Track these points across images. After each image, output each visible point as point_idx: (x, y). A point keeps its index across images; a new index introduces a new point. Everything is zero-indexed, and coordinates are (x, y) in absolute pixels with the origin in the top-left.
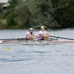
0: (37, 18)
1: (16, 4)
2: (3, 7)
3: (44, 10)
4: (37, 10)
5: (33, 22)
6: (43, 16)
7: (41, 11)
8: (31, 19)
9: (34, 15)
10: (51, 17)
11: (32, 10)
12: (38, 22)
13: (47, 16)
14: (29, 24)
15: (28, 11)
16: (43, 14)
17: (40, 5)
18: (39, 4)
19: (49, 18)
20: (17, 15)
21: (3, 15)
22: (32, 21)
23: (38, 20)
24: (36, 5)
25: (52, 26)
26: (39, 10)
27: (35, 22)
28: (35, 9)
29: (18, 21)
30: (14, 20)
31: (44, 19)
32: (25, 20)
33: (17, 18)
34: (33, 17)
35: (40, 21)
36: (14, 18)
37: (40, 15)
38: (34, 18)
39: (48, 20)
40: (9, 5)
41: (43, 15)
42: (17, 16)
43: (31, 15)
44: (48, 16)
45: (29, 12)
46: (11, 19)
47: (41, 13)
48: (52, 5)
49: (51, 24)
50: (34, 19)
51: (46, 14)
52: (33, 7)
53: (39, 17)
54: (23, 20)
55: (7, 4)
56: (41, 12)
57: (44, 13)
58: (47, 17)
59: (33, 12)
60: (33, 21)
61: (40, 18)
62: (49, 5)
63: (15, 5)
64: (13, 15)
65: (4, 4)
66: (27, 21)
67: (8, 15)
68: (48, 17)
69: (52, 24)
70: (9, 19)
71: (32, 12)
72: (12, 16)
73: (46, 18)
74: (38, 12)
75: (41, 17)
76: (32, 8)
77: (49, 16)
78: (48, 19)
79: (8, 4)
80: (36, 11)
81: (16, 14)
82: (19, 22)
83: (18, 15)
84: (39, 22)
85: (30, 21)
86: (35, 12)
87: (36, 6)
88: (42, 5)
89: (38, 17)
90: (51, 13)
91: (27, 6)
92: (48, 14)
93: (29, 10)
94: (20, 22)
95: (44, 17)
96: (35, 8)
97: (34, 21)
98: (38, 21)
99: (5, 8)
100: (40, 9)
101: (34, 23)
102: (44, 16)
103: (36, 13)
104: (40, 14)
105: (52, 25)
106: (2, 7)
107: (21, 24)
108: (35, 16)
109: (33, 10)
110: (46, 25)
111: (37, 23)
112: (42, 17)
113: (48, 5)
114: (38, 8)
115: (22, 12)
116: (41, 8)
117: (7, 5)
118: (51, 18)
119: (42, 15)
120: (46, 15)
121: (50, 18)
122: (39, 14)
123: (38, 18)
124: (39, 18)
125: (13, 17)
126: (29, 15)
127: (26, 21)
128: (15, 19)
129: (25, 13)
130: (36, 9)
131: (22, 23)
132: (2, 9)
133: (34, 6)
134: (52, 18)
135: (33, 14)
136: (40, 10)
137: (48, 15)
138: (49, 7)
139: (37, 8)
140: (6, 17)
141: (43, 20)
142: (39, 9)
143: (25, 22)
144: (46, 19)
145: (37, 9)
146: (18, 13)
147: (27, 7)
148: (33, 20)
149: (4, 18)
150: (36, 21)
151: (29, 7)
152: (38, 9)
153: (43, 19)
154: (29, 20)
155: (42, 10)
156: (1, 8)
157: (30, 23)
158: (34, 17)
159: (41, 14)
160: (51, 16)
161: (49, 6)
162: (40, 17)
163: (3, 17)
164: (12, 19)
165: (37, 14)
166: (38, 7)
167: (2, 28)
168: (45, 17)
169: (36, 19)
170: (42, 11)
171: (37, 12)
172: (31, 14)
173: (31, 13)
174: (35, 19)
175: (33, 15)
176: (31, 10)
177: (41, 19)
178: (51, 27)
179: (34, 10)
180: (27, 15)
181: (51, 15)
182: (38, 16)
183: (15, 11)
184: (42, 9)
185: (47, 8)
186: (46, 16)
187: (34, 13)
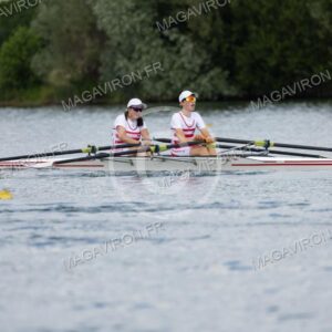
0: (135, 55)
4: (136, 19)
5: (118, 74)
6: (160, 49)
8: (107, 59)
9: (119, 44)
10: (195, 52)
11: (110, 22)
13: (179, 45)
15: (94, 25)
16: (162, 36)
19: (186, 54)
20: (44, 44)
23: (138, 64)
25: (202, 94)
26: (142, 22)
28: (125, 18)
29: (50, 68)
30: (29, 63)
31: (167, 60)
32: (80, 63)
33: (44, 58)
34: (114, 53)
36: (31, 53)
37: (149, 43)
38: (120, 56)
39: (183, 64)
41: (160, 42)
42: (43, 46)
43: (108, 43)
44: (182, 45)
45: (99, 27)
46: (18, 62)
47: (153, 32)
49: (198, 81)
50: (121, 62)
51: (172, 38)
52: (114, 4)
53: (145, 49)
54: (72, 65)
56: (151, 29)
57: (166, 32)
58: (178, 52)
59: (117, 29)
60: (116, 68)
61: (149, 57)
64: (25, 44)
66: (89, 68)
67: (5, 44)
68: (183, 50)
69: (199, 85)
70: (8, 59)
71: (109, 27)
72: (21, 45)
73: (174, 57)
74: (138, 30)
75: (153, 50)
76: (113, 9)
77: (190, 46)
78: (184, 59)
80: (127, 26)
81: (41, 39)
82: (54, 73)
83: (48, 42)
85: (101, 70)
86: (124, 31)
87: (129, 3)
89: (140, 49)
91: (89, 2)
92: (182, 38)
93: (99, 22)
94: (59, 75)
95: (164, 51)
96: (124, 11)
97: (120, 69)
100: (149, 14)
102: (164, 45)
103: (128, 32)
104: (147, 39)
105: (202, 89)
107: (64, 83)
108: (123, 47)
109: (115, 21)
110: (174, 88)
112: (158, 53)
114: (138, 12)
115: (68, 31)
116: (150, 10)
118: (196, 57)
119: (154, 44)
120: (174, 43)
121: (192, 55)
122: (142, 37)
123: (140, 58)
124: (144, 58)
125: (25, 53)
126: (97, 41)
127: (86, 70)
128: (37, 62)
129: (78, 33)
130: (127, 15)
131: (68, 76)
133: (121, 3)
134: (199, 55)
135: (115, 39)
136: (149, 19)
137: (185, 41)
138: (186, 6)
139: (133, 11)
142: (143, 16)
143: (80, 72)
144: (173, 63)
145: (135, 14)
146: (50, 32)
148: (114, 64)
150: (127, 69)
151: (96, 9)
152: (139, 15)
154: (99, 64)
157: (101, 78)
158: (123, 53)
159: (152, 40)
160: (195, 47)
162: (148, 53)
164: (23, 61)
165: (135, 40)
166: (137, 7)
168: (169, 51)
169: (130, 59)
171: (132, 31)
172: (109, 39)
173: (108, 33)
174: (125, 61)
175: (115, 44)
176: (104, 20)
179: (120, 19)
180: (88, 43)
182: (137, 47)
183: (34, 23)
184: (156, 14)
186: (175, 49)
187: (121, 34)
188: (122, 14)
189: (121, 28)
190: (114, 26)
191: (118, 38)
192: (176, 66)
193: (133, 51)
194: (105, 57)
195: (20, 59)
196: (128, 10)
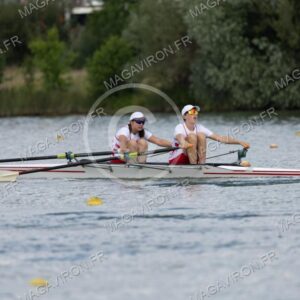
0: (225, 64)
1: (132, 2)
2: (73, 16)
3: (257, 29)
4: (226, 28)
5: (208, 82)
6: (249, 58)
7: (240, 35)
8: (198, 68)
9: (210, 53)
10: (284, 60)
11: (200, 31)
12: (226, 82)
13: (268, 54)
14: (190, 92)
16: (252, 46)
17: (236, 9)
19: (276, 62)
21: (75, 51)
22: (202, 77)
23: (228, 72)
24: (221, 8)
25: (291, 103)
26: (232, 31)
27: (215, 85)
28: (215, 27)
31: (256, 69)
32: (171, 72)
34: (204, 62)
35: (237, 78)
36: (122, 62)
37: (239, 52)
38: (210, 64)
39: (272, 72)
40: (98, 9)
41: (250, 51)
42: (135, 55)
43: (198, 51)
44: (272, 54)
46: (110, 70)
47: (243, 41)
48: (291, 8)
49: (287, 90)
50: (211, 71)
51: (261, 47)
53: (234, 58)
54: (163, 74)
55: (89, 2)
56: (241, 38)
57: (256, 41)
58: (268, 60)
59: (207, 39)
60: (206, 77)
61: (239, 66)
62: (276, 7)
63: (127, 6)
64: (117, 53)
66: (180, 76)
67: (97, 54)
68: (272, 59)
69: (289, 93)
70: (100, 68)
71: (200, 36)
72: (113, 54)
73: (263, 66)
74: (228, 39)
75: (243, 59)
76: (203, 19)
77: (278, 55)
78: (273, 68)
79: (95, 3)
80: (218, 36)
81: (132, 48)
83: (140, 51)
84: (231, 80)
85: (191, 78)
86: (214, 40)
87: (220, 13)
88: (246, 6)
89: (230, 58)
90: (286, 41)
91: (180, 11)
92: (272, 47)
93: (188, 31)
95: (254, 59)
96: (214, 20)
97: (210, 78)
98: (227, 77)
99: (82, 18)
100: (238, 23)
101: (209, 86)
102: (252, 55)
103: (218, 41)
104: (237, 47)
105: (291, 97)
106: (68, 16)
108: (213, 56)
109: (205, 30)
110: (263, 96)
111: (225, 86)
112: (248, 61)
113: (271, 7)
114: (228, 21)
116: (240, 20)
117: (92, 6)
118: (285, 66)
119: (244, 52)
120: (263, 52)
121: (282, 64)
122: (232, 45)
123: (229, 67)
124: (233, 66)
125: (116, 61)
127: (177, 79)
130: (217, 24)
132: (68, 24)
133: (211, 13)
134: (288, 63)
136: (239, 29)
137: (274, 50)
138: (277, 17)
139: (223, 21)
140: (88, 59)
141: (251, 71)
142: (233, 25)
143: (171, 80)
144: (264, 71)
145: (225, 24)
146: (140, 41)
147: (180, 17)
148: (204, 72)
149: (78, 65)
150: (217, 78)
151: (187, 18)
152: (229, 24)
153: (249, 69)
154: (189, 73)
155: (244, 28)
156: (64, 23)
157: (192, 86)
158: (212, 62)
159: (242, 49)
160: (284, 56)
161: (278, 11)
162: (238, 61)
163: (72, 60)
165: (225, 49)
166: (227, 17)
167: (69, 109)
168: (258, 60)
169: (220, 67)
170: (244, 36)
171: (222, 40)
172: (199, 48)
173: (199, 42)
174: (216, 70)
175: (205, 53)
176: (195, 29)
177: (243, 70)
178: (287, 105)
179: (210, 28)
181: (285, 52)
182: (227, 56)
183: (125, 33)
184: (246, 24)
185: (268, 21)
186: (265, 58)
187: (212, 42)
188: (212, 23)
189: (211, 36)
190: (204, 36)
191: (207, 47)
192: (265, 74)
193: (223, 59)
194: (195, 66)
195: (112, 67)
196: (218, 19)
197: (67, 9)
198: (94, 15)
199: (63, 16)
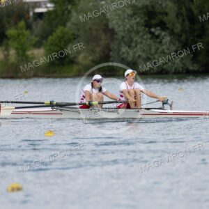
0: (133, 44)
1: (73, 5)
2: (35, 14)
3: (154, 22)
4: (133, 22)
5: (122, 56)
6: (149, 40)
7: (142, 25)
8: (115, 47)
9: (123, 37)
10: (171, 42)
11: (117, 23)
12: (134, 56)
13: (161, 38)
15: (107, 25)
16: (151, 33)
18: (137, 4)
19: (166, 43)
21: (36, 36)
22: (118, 53)
23: (135, 50)
24: (130, 8)
26: (138, 23)
27: (126, 58)
28: (126, 20)
31: (153, 48)
32: (98, 49)
34: (120, 43)
35: (141, 54)
36: (66, 43)
37: (142, 37)
38: (123, 45)
39: (163, 50)
40: (51, 9)
41: (149, 36)
42: (75, 39)
43: (116, 36)
45: (110, 27)
47: (145, 30)
50: (124, 49)
51: (156, 33)
52: (120, 12)
53: (139, 40)
54: (93, 51)
55: (45, 4)
56: (143, 28)
57: (153, 30)
58: (161, 42)
59: (121, 28)
60: (121, 53)
61: (142, 46)
62: (166, 8)
63: (69, 7)
64: (63, 37)
65: (38, 4)
66: (104, 52)
67: (50, 38)
68: (164, 41)
69: (174, 63)
70: (52, 47)
71: (117, 27)
72: (60, 38)
73: (158, 45)
74: (135, 28)
75: (144, 41)
76: (119, 15)
77: (167, 39)
78: (164, 47)
79: (49, 5)
80: (128, 26)
81: (73, 34)
82: (81, 56)
83: (78, 36)
84: (137, 55)
85: (111, 53)
86: (126, 29)
87: (129, 11)
88: (146, 7)
89: (136, 41)
90: (173, 30)
92: (163, 33)
93: (110, 23)
94: (85, 57)
95: (152, 41)
96: (126, 16)
97: (123, 53)
98: (135, 53)
100: (142, 18)
101: (123, 59)
102: (151, 38)
103: (128, 30)
104: (141, 34)
105: (176, 66)
106: (31, 14)
107: (88, 62)
108: (126, 39)
109: (120, 23)
111: (133, 59)
112: (148, 43)
113: (163, 8)
114: (135, 16)
115: (90, 29)
116: (143, 15)
117: (47, 7)
118: (172, 46)
119: (145, 37)
120: (158, 37)
121: (169, 44)
122: (138, 32)
123: (136, 46)
124: (138, 46)
125: (63, 43)
126: (109, 35)
127: (102, 53)
129: (97, 30)
130: (128, 19)
131: (91, 58)
132: (31, 20)
133: (124, 12)
134: (174, 44)
136: (142, 22)
137: (165, 35)
138: (166, 14)
139: (132, 16)
140: (44, 42)
142: (138, 20)
143: (98, 55)
144: (158, 49)
145: (133, 19)
146: (78, 30)
148: (120, 50)
149: (38, 45)
150: (128, 53)
152: (135, 19)
153: (148, 48)
154: (110, 51)
156: (29, 18)
157: (112, 59)
158: (125, 43)
160: (171, 39)
161: (167, 11)
162: (141, 43)
163: (34, 42)
165: (133, 35)
166: (134, 14)
168: (155, 42)
169: (130, 47)
170: (146, 26)
171: (131, 29)
172: (116, 34)
173: (116, 30)
174: (127, 48)
175: (120, 37)
176: (114, 22)
177: (145, 48)
178: (173, 71)
179: (124, 21)
180: (103, 36)
181: (172, 37)
182: (135, 39)
183: (69, 24)
184: (146, 18)
185: (160, 16)
186: (158, 40)
187: (124, 30)
188: (125, 18)
189: (124, 28)
190: (120, 26)
191: (121, 34)
192: (159, 51)
193: (132, 42)
194: (114, 46)
196: (129, 15)
197: (31, 9)
198: (49, 13)
199: (29, 14)
